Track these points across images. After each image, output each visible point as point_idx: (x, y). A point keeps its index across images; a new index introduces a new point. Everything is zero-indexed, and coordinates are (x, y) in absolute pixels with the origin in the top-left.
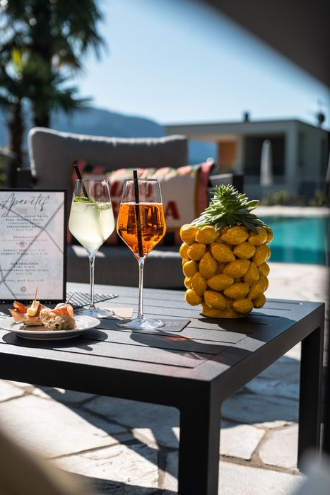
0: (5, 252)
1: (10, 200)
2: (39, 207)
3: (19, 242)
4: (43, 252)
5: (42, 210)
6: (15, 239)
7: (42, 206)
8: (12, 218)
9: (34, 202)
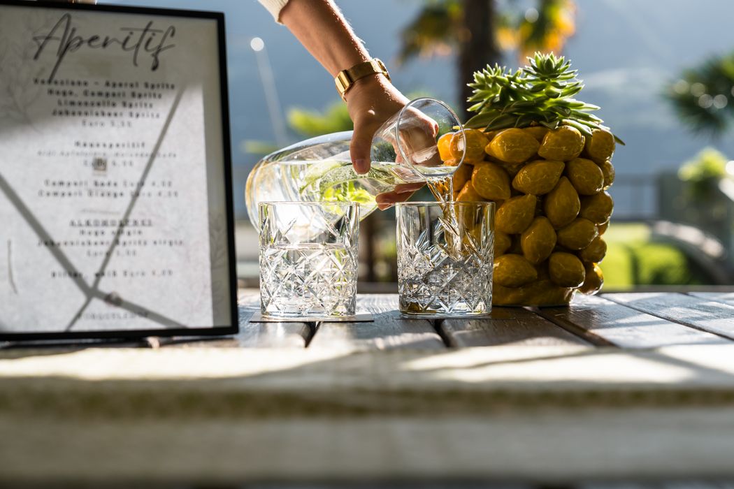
0: (51, 189)
1: (59, 33)
2: (145, 57)
3: (90, 160)
4: (165, 190)
5: (154, 68)
6: (79, 149)
7: (155, 56)
8: (68, 88)
9: (130, 44)
